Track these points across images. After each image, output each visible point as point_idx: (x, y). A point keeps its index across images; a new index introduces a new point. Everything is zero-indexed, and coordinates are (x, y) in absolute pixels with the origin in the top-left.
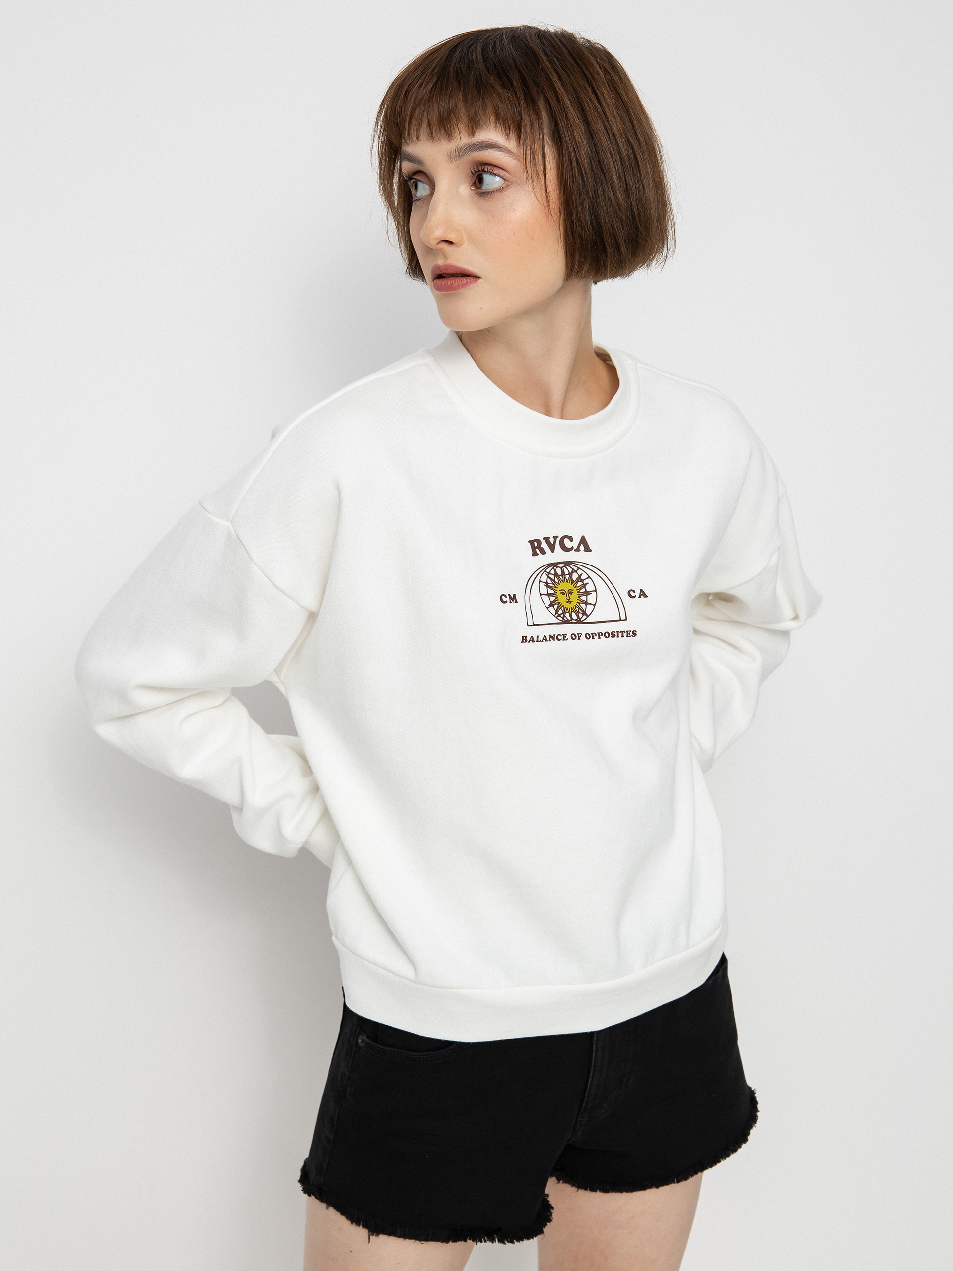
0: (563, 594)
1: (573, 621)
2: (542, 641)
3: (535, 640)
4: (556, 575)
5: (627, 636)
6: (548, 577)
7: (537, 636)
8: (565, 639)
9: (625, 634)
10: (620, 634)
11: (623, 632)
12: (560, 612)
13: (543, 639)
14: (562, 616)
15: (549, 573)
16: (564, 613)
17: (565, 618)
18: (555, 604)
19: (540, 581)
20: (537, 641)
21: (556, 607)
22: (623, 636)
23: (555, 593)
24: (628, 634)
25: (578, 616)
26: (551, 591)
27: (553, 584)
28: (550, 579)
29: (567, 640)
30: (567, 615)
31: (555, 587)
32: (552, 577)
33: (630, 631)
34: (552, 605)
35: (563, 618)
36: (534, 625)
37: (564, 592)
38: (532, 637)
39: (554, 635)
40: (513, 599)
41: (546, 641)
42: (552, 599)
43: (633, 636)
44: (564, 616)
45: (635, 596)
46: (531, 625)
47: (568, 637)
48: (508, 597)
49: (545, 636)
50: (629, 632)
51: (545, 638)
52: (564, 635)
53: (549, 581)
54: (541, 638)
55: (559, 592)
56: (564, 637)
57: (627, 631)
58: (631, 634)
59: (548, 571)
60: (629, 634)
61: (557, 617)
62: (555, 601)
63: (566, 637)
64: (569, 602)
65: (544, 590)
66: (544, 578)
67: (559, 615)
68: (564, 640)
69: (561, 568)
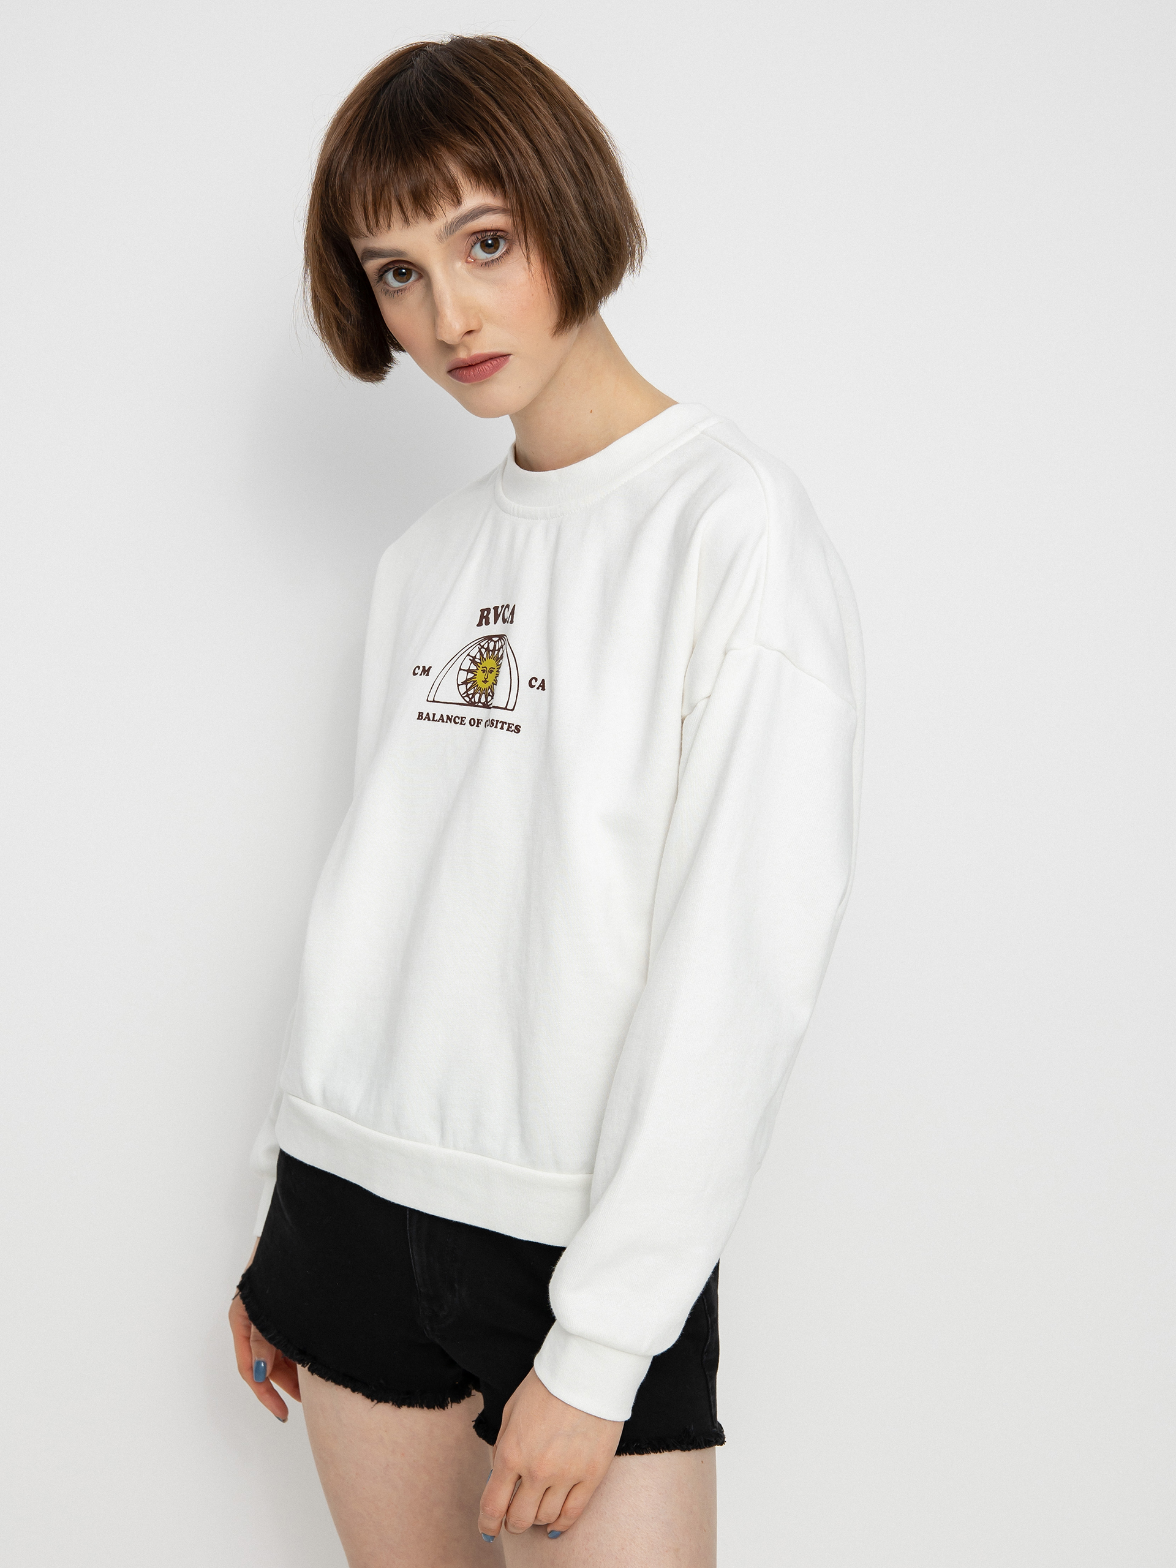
0: (484, 671)
1: (480, 704)
2: (439, 721)
3: (431, 719)
4: (487, 649)
5: (508, 730)
6: (480, 651)
7: (434, 714)
8: (463, 723)
9: (506, 727)
10: (500, 725)
11: (503, 723)
12: (472, 691)
13: (440, 719)
14: (470, 696)
15: (482, 647)
16: (474, 695)
17: (473, 700)
18: (470, 683)
19: (468, 655)
20: (433, 720)
21: (469, 685)
22: (502, 728)
23: (477, 669)
24: (509, 727)
25: (486, 699)
26: (473, 667)
27: (480, 659)
28: (481, 654)
29: (464, 724)
30: (477, 696)
31: (481, 664)
32: (483, 650)
33: (513, 725)
34: (465, 683)
35: (470, 699)
36: (434, 701)
37: (485, 669)
38: (428, 714)
39: (452, 716)
40: (426, 671)
41: (443, 721)
42: (470, 675)
43: (515, 732)
44: (473, 697)
45: (534, 686)
46: (431, 701)
47: (467, 721)
48: (421, 669)
49: (442, 716)
50: (511, 725)
51: (442, 719)
52: (462, 718)
53: (478, 656)
54: (437, 717)
55: (480, 669)
56: (462, 720)
57: (509, 724)
58: (513, 728)
59: (482, 644)
60: (511, 727)
61: (463, 697)
62: (472, 678)
63: (464, 721)
64: (485, 681)
65: (467, 664)
66: (474, 652)
67: (468, 696)
68: (461, 724)
69: (495, 642)
